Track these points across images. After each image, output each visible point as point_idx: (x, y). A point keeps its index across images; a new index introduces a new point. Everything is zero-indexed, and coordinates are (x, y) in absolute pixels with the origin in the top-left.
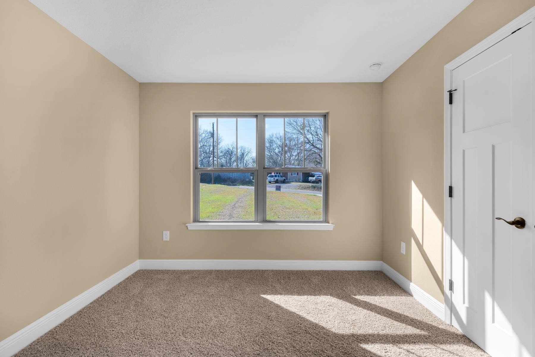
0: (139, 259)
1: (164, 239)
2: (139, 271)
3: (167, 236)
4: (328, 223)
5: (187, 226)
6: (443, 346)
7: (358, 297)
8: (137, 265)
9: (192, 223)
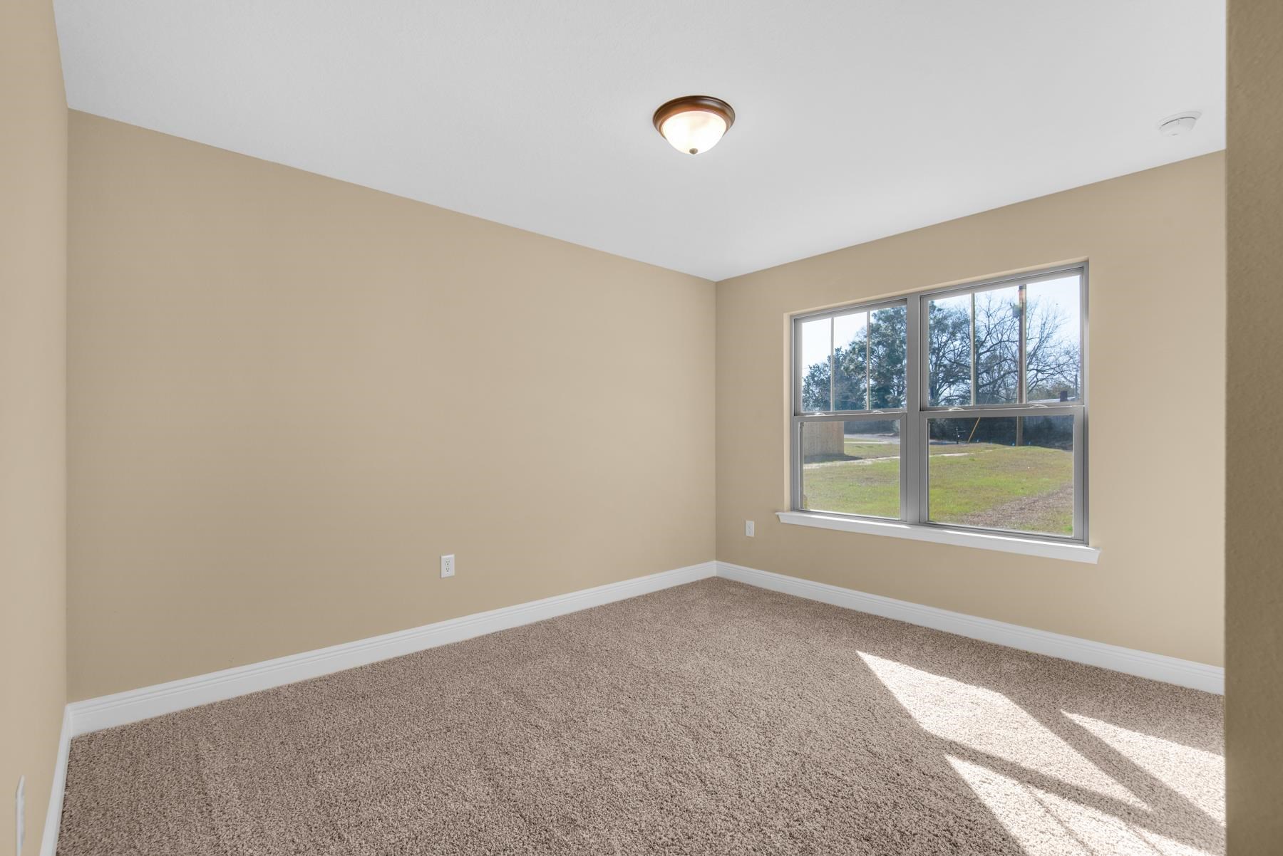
0: (717, 559)
1: (748, 534)
2: (714, 577)
3: (751, 528)
4: (1087, 544)
5: (778, 516)
6: (1145, 833)
7: (1076, 718)
8: (711, 569)
9: (787, 511)
